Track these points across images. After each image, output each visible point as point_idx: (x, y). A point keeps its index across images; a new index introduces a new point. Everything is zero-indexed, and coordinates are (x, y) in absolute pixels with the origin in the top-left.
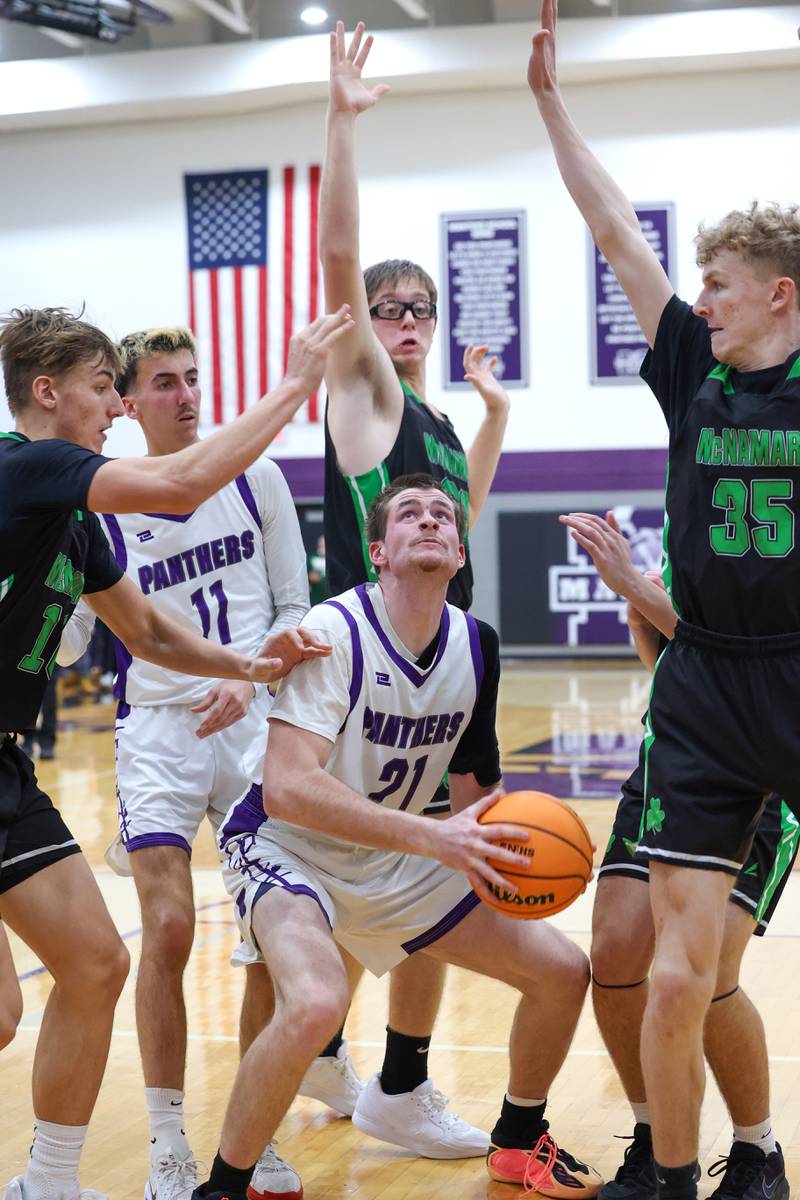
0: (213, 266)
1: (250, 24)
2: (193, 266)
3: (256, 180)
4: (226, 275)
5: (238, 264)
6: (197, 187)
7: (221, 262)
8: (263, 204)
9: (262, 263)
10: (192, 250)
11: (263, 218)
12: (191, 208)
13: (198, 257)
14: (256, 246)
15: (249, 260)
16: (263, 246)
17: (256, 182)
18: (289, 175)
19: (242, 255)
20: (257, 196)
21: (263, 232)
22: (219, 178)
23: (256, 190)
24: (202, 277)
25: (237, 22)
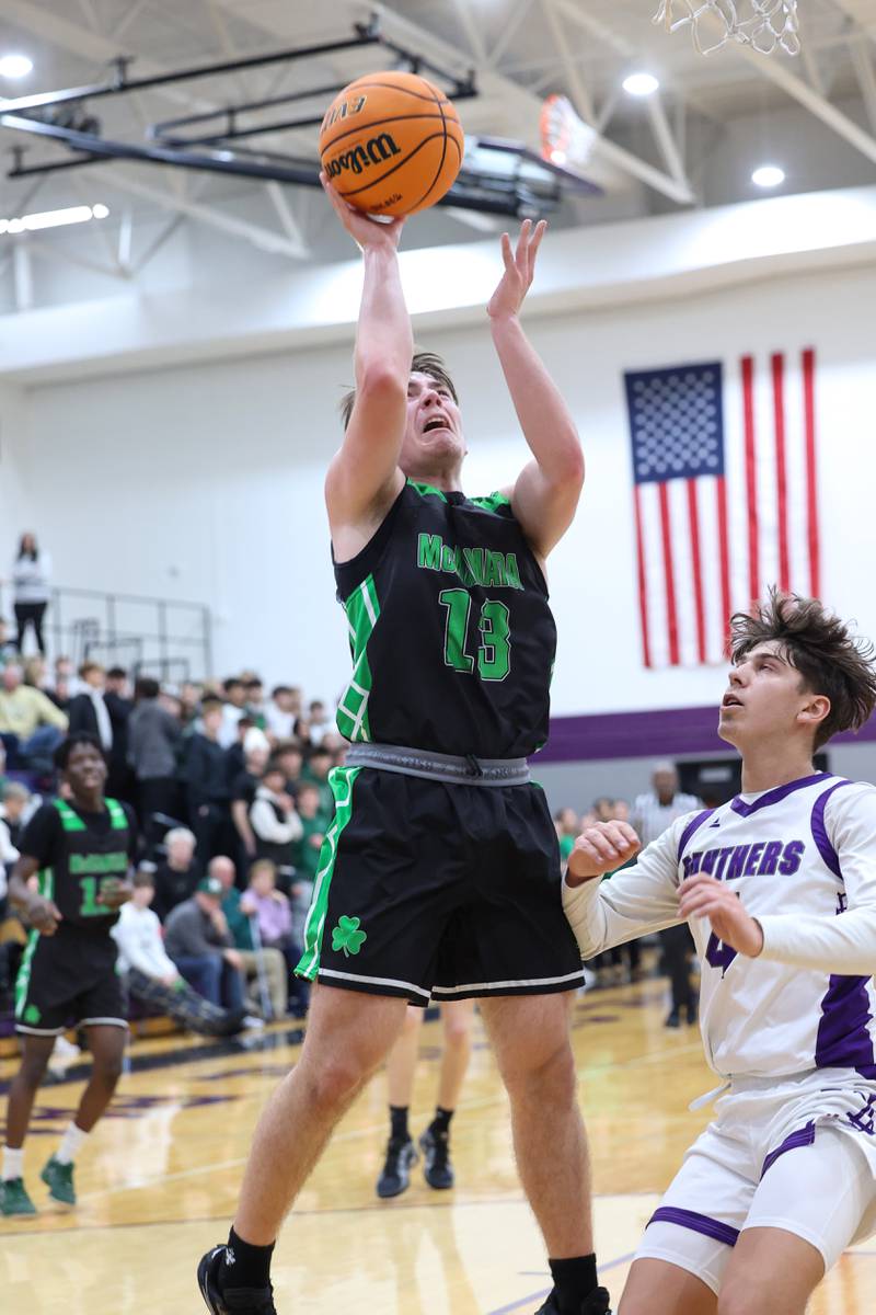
0: (661, 478)
1: (694, 190)
2: (639, 479)
3: (710, 374)
4: (677, 488)
5: (690, 474)
6: (639, 386)
7: (671, 474)
8: (717, 402)
9: (719, 472)
10: (637, 461)
11: (718, 418)
12: (633, 411)
13: (644, 470)
14: (712, 453)
15: (704, 469)
16: (719, 452)
17: (709, 377)
18: (747, 367)
19: (695, 464)
20: (710, 394)
21: (719, 435)
22: (664, 375)
23: (708, 386)
24: (650, 492)
25: (678, 190)
